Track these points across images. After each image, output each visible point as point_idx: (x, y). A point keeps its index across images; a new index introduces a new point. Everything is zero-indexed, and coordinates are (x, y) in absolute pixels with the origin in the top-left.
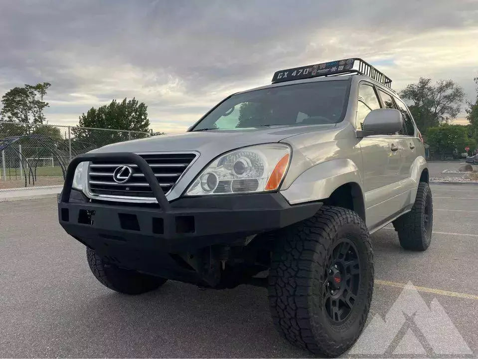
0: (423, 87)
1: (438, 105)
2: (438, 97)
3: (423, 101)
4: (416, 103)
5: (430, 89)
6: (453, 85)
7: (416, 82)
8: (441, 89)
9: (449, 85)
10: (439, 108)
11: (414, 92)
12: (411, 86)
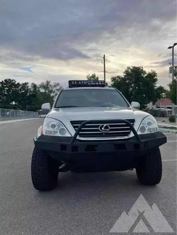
0: (48, 84)
1: (54, 92)
2: (54, 89)
3: (48, 90)
4: (45, 91)
5: (50, 85)
6: (59, 85)
7: (45, 82)
8: (55, 86)
9: (58, 84)
10: (54, 94)
11: (44, 86)
12: (43, 83)
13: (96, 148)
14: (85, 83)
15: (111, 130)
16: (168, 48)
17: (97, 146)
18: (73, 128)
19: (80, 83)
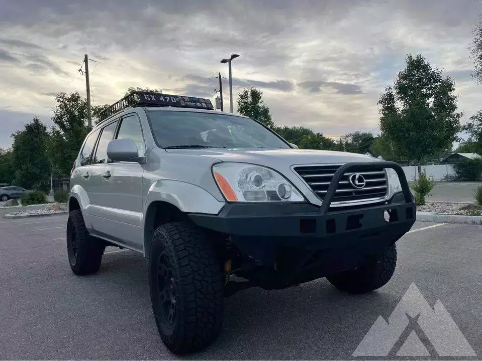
13: (361, 221)
14: (174, 100)
15: (368, 184)
16: (222, 62)
17: (361, 216)
18: (305, 182)
19: (162, 99)
